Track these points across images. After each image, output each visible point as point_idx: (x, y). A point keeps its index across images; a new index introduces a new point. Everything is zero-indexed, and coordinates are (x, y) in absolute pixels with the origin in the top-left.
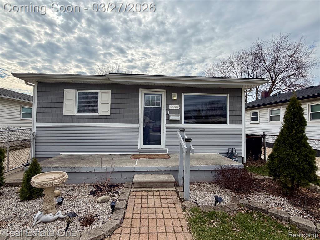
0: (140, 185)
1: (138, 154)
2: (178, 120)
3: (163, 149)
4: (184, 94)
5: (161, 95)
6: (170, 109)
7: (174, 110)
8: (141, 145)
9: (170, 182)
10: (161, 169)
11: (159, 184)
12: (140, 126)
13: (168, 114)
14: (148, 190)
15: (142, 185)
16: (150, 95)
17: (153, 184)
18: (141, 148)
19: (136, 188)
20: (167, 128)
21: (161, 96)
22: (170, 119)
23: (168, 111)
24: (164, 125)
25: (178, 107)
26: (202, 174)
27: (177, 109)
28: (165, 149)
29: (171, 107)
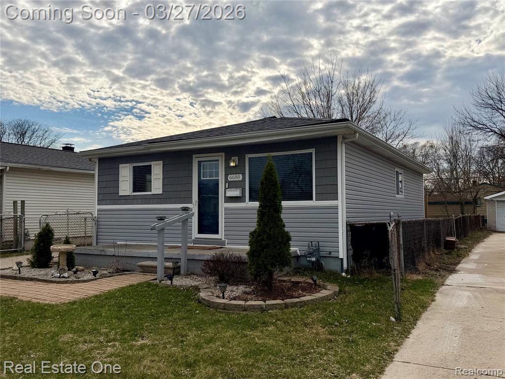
0: (143, 269)
1: (192, 245)
2: (239, 197)
3: (221, 239)
4: (248, 156)
5: (218, 161)
6: (229, 180)
7: (234, 181)
8: (195, 234)
12: (194, 206)
13: (227, 189)
16: (208, 163)
18: (195, 238)
20: (226, 209)
22: (228, 196)
23: (227, 184)
24: (222, 205)
25: (240, 177)
27: (239, 181)
28: (223, 239)
29: (232, 178)
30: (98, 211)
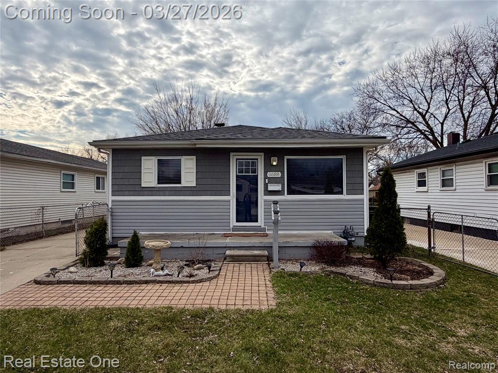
0: (233, 259)
1: (231, 232)
2: (280, 191)
3: (260, 226)
4: (286, 158)
5: (257, 159)
6: (269, 176)
7: (274, 178)
8: (233, 222)
9: (263, 256)
10: (254, 245)
11: (251, 258)
12: (232, 198)
13: (267, 184)
14: (241, 263)
15: (234, 259)
16: (244, 161)
17: (245, 258)
18: (234, 226)
19: (228, 261)
20: (265, 201)
21: (257, 161)
22: (269, 190)
23: (267, 180)
24: (262, 198)
25: (279, 175)
26: (301, 251)
27: (278, 177)
28: (263, 226)
29: (270, 174)
30: (113, 201)
